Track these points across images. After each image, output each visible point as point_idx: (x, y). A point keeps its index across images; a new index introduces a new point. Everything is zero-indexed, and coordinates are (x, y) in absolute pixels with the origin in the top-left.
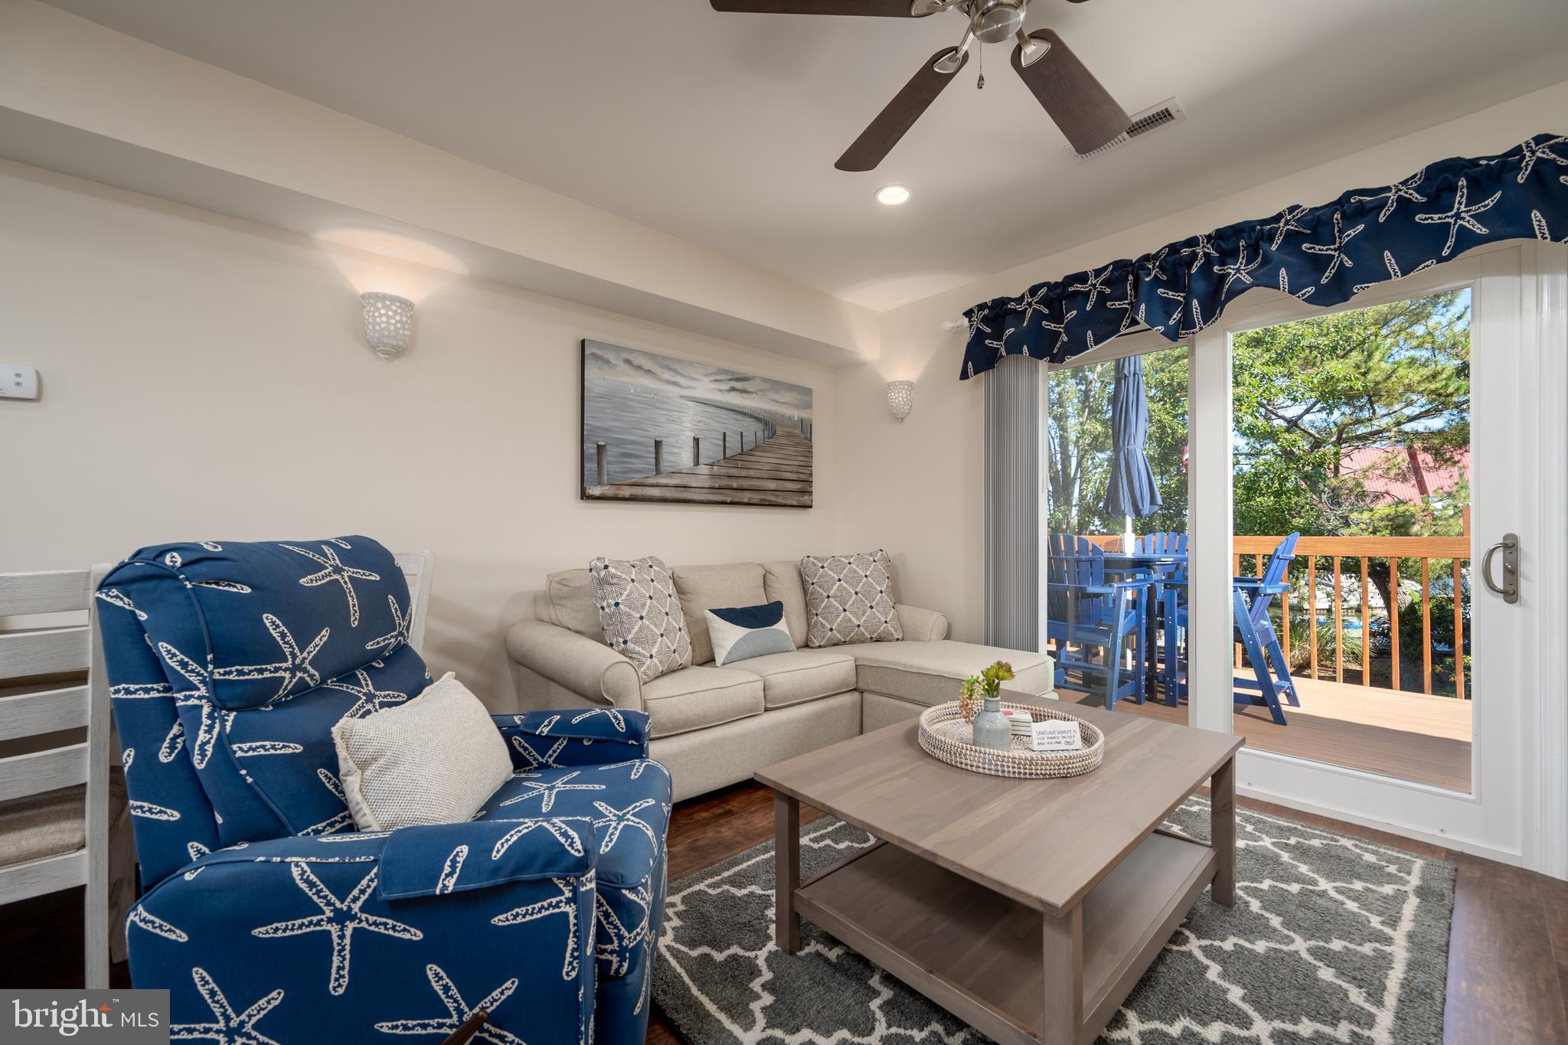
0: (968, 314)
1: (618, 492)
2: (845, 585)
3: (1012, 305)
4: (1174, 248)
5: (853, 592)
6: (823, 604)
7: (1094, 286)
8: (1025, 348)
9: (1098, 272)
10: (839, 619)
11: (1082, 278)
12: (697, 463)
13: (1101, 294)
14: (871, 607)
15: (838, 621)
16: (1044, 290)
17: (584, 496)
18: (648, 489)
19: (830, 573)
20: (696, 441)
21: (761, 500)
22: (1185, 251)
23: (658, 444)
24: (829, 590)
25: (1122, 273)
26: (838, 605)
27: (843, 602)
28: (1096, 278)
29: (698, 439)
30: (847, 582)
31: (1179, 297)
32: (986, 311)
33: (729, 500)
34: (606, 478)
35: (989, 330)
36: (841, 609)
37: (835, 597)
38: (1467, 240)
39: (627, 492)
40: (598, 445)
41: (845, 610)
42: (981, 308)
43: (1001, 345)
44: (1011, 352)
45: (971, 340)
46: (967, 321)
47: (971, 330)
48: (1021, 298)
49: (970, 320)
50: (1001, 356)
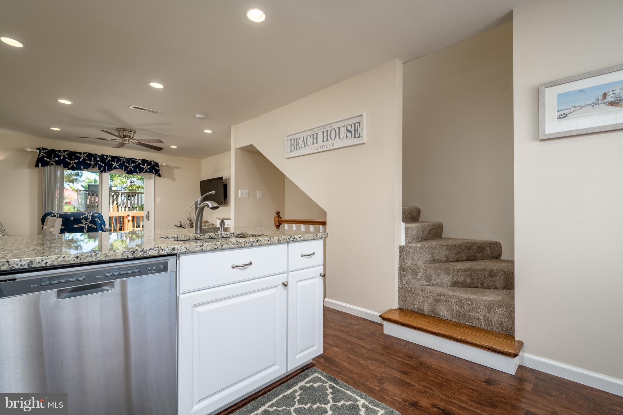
0: (39, 149)
3: (57, 152)
4: (103, 155)
7: (83, 156)
8: (62, 165)
9: (84, 153)
13: (84, 158)
16: (68, 152)
22: (105, 157)
25: (90, 156)
28: (83, 154)
31: (103, 165)
32: (47, 151)
35: (46, 156)
38: (146, 171)
42: (44, 149)
43: (52, 161)
44: (56, 164)
45: (40, 157)
46: (38, 151)
47: (40, 153)
48: (60, 151)
49: (40, 151)
50: (52, 164)
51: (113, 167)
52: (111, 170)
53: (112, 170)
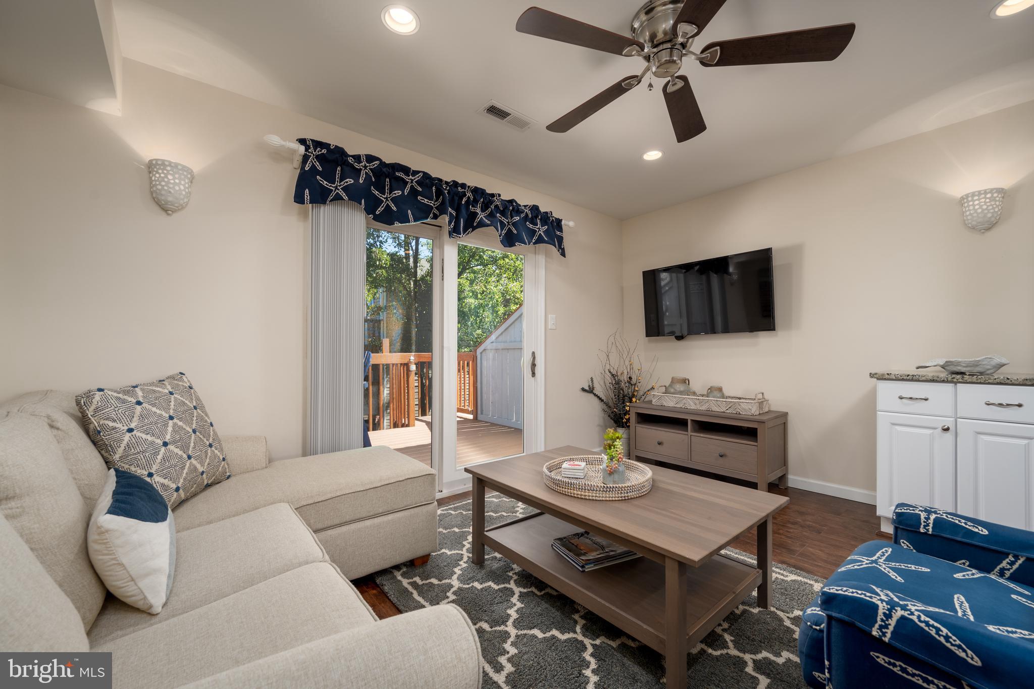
0: (302, 141)
2: (180, 424)
3: (350, 160)
5: (191, 431)
6: (160, 457)
7: (412, 181)
8: (362, 203)
9: (415, 173)
10: (185, 471)
11: (406, 170)
13: (413, 188)
15: (184, 475)
16: (377, 163)
19: (154, 409)
22: (460, 189)
24: (162, 434)
25: (428, 182)
26: (180, 453)
27: (185, 448)
28: (412, 175)
30: (180, 419)
31: (454, 213)
32: (324, 151)
35: (321, 168)
36: (185, 456)
37: (174, 442)
38: (541, 240)
41: (189, 457)
42: (318, 144)
43: (336, 188)
44: (351, 198)
45: (307, 168)
46: (302, 149)
47: (305, 158)
48: (357, 158)
49: (306, 150)
50: (338, 198)
51: (477, 220)
52: (470, 230)
53: (474, 228)
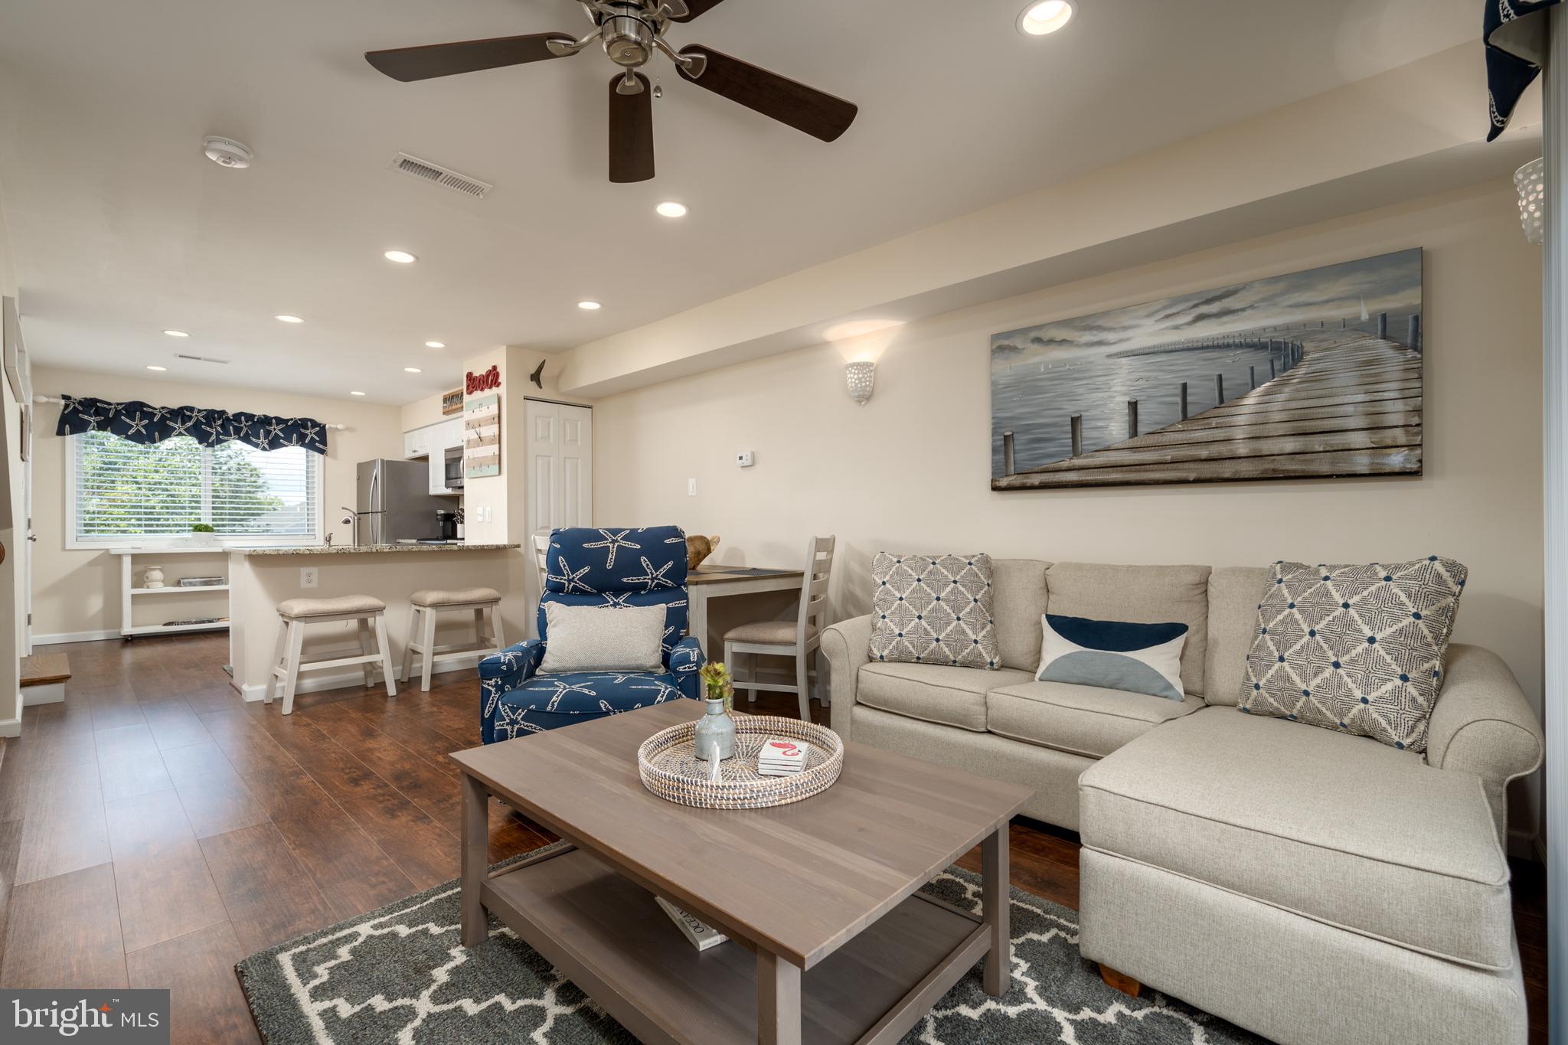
1: (1025, 481)
12: (1134, 432)
14: (1337, 665)
17: (995, 488)
18: (1061, 474)
20: (1133, 406)
21: (1266, 471)
23: (1075, 422)
29: (1136, 403)
33: (1192, 476)
34: (1013, 468)
39: (1036, 480)
40: (1005, 436)
